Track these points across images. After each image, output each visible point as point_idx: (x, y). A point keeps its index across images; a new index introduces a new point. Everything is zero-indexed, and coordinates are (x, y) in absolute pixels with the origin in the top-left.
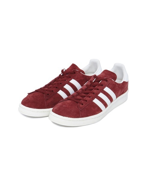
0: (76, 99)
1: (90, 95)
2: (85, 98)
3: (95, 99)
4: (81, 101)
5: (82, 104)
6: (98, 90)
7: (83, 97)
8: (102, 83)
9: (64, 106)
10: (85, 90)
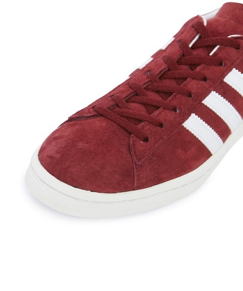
0: (128, 118)
1: (175, 103)
2: (156, 113)
3: (193, 115)
4: (143, 127)
5: (146, 140)
6: (205, 79)
7: (151, 107)
8: (220, 55)
9: (80, 145)
10: (160, 78)
